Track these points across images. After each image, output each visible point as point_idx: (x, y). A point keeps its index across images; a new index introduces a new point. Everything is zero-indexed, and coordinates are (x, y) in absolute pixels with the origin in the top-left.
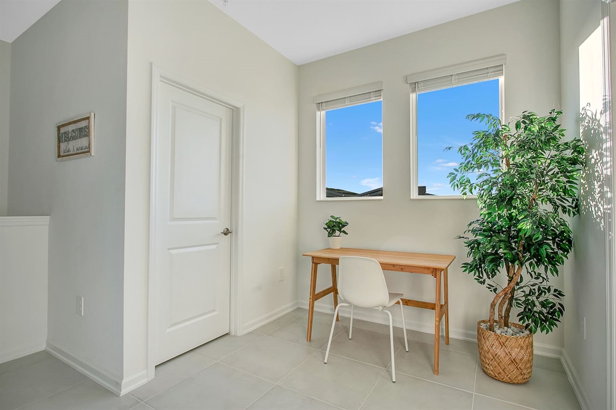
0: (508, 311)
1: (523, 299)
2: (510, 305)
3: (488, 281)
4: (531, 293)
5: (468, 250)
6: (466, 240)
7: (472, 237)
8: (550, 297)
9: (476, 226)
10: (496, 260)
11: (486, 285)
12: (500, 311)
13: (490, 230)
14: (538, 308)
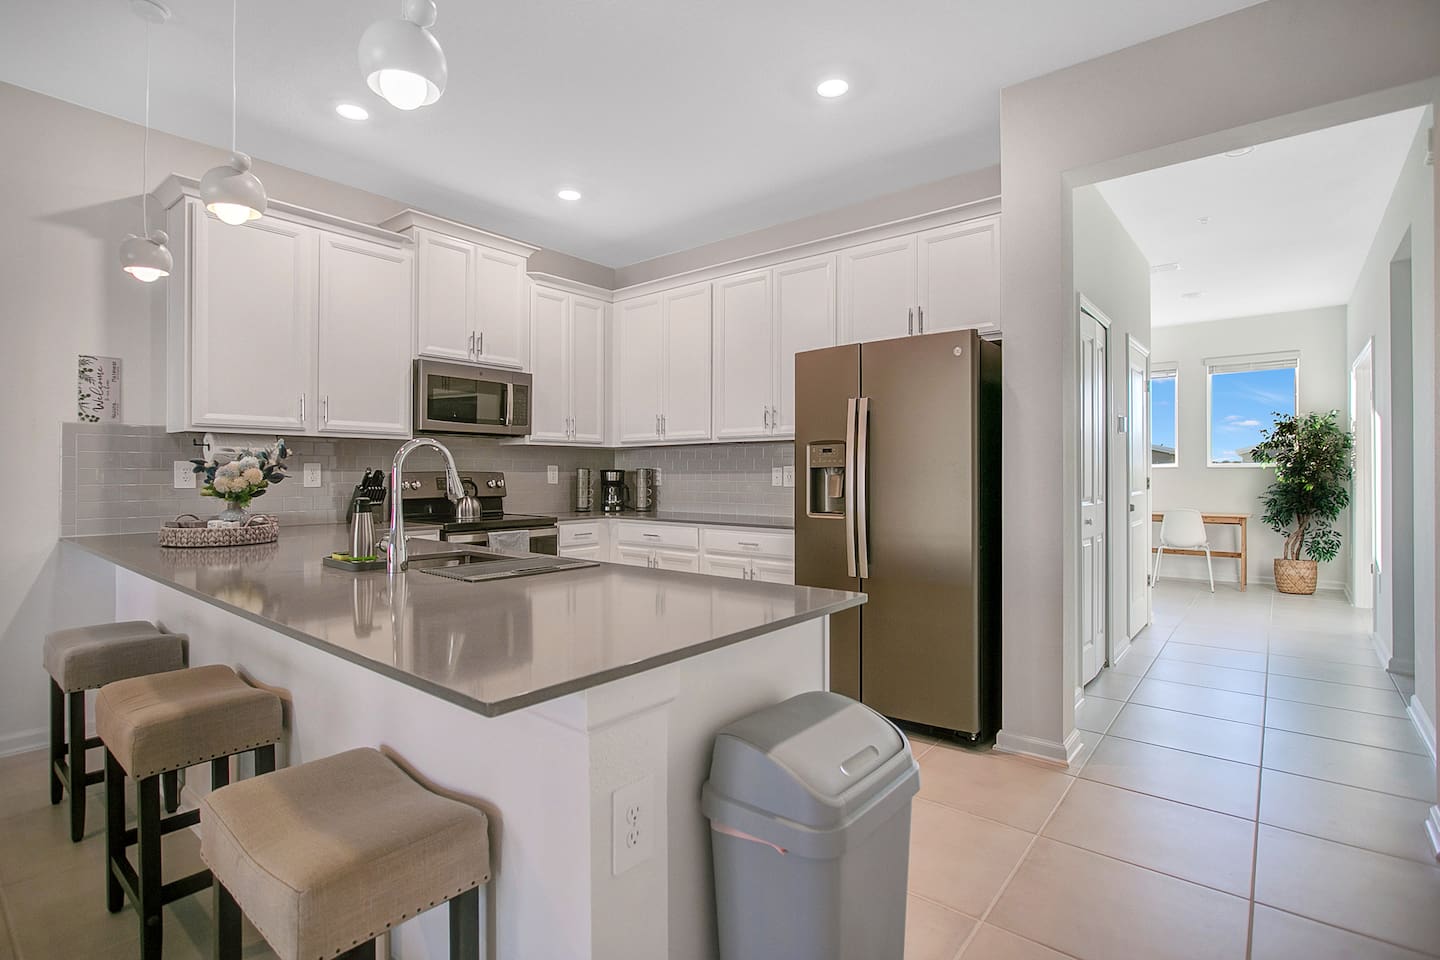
0: (1299, 550)
1: (1311, 540)
2: (1301, 546)
3: (1282, 529)
4: (1317, 535)
5: (1266, 507)
6: (1264, 500)
7: (1271, 497)
8: (1332, 537)
9: (1274, 489)
10: (1289, 512)
11: (1281, 532)
12: (1293, 549)
13: (1285, 491)
14: (1322, 545)
